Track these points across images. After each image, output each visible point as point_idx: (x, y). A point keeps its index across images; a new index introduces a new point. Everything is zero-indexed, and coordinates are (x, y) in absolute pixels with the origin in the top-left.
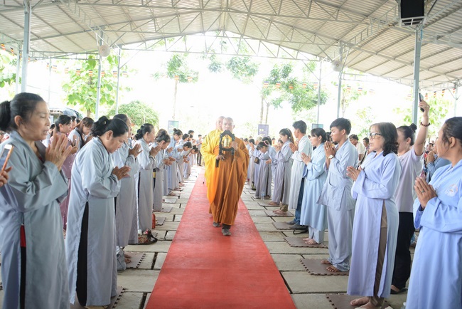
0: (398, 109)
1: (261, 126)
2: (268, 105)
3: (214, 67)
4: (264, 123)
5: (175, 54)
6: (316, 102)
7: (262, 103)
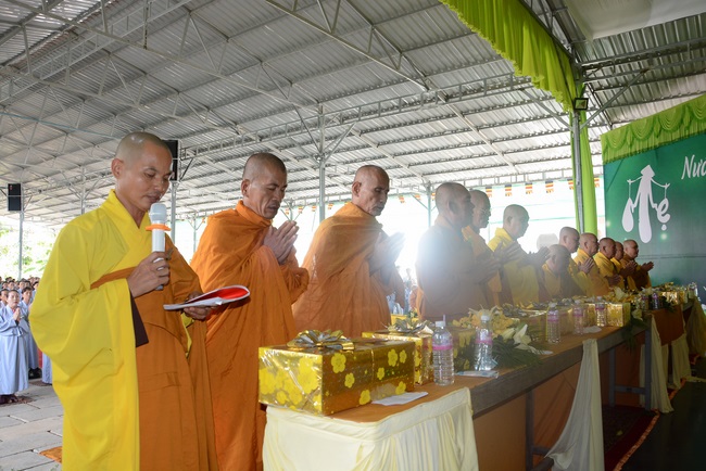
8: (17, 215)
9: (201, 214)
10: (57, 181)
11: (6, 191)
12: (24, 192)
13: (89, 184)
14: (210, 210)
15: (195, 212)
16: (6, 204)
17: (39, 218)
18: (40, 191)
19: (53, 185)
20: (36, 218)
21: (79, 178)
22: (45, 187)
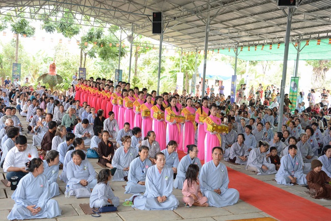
0: (173, 58)
1: (81, 69)
2: (86, 54)
3: (50, 29)
4: (83, 67)
5: (22, 19)
6: (117, 55)
7: (81, 53)
8: (158, 36)
9: (304, 37)
10: (187, 10)
11: (151, 18)
12: (163, 19)
13: (213, 12)
14: (315, 33)
15: (299, 35)
16: (151, 28)
17: (173, 40)
18: (175, 18)
19: (185, 13)
20: (171, 39)
21: (205, 6)
22: (178, 15)
